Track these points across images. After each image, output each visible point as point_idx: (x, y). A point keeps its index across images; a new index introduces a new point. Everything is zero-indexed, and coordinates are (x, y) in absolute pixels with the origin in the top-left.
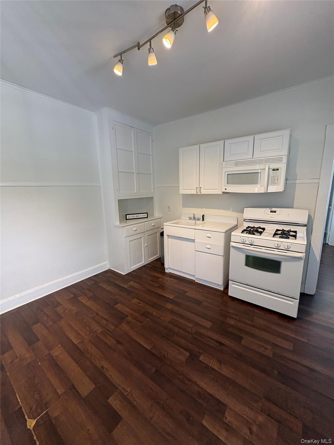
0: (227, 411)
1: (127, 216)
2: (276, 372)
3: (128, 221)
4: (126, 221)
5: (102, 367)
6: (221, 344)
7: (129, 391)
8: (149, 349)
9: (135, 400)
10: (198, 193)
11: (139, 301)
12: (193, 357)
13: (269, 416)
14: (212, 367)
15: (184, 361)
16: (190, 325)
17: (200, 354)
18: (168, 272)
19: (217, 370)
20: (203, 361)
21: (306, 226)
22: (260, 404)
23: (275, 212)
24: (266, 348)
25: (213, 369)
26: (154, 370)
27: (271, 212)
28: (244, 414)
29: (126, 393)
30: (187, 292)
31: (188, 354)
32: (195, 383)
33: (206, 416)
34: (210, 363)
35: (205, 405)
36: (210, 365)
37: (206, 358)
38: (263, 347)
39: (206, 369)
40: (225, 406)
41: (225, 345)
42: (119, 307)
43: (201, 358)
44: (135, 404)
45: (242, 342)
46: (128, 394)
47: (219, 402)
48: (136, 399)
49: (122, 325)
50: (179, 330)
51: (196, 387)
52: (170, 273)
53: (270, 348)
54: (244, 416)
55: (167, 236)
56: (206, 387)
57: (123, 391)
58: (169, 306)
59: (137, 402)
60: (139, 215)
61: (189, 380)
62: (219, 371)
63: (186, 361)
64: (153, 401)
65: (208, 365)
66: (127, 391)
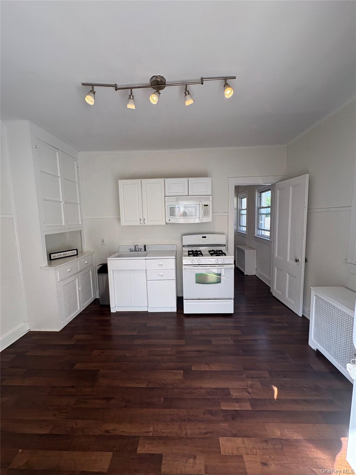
0: (231, 391)
1: (51, 255)
2: (241, 351)
3: (52, 262)
4: (51, 262)
5: (107, 432)
6: (200, 351)
7: (152, 430)
8: (146, 387)
9: (163, 433)
10: (142, 224)
11: (101, 351)
12: (187, 372)
13: (252, 378)
14: (205, 370)
15: (182, 378)
16: (169, 349)
17: (191, 366)
18: (115, 312)
19: (209, 370)
20: (196, 370)
21: (225, 246)
22: (244, 375)
23: (205, 237)
24: (228, 340)
25: (206, 371)
26: (162, 400)
27: (203, 237)
28: (240, 386)
29: (151, 434)
30: (147, 323)
31: (182, 371)
32: (201, 388)
33: (221, 404)
34: (202, 368)
35: (216, 397)
36: (203, 370)
37: (197, 367)
38: (226, 340)
39: (202, 375)
40: (228, 389)
41: (204, 351)
42: (78, 366)
43: (193, 369)
44: (165, 435)
45: (213, 343)
46: (153, 433)
47: (222, 389)
48: (163, 431)
49: (99, 382)
50: (161, 357)
51: (203, 391)
52: (117, 312)
53: (230, 338)
54: (241, 387)
55: (112, 272)
56: (209, 385)
57: (146, 435)
58: (139, 342)
59: (166, 432)
60: (67, 252)
61: (195, 389)
62: (211, 370)
63: (184, 377)
64: (179, 422)
65: (201, 371)
66: (151, 432)
